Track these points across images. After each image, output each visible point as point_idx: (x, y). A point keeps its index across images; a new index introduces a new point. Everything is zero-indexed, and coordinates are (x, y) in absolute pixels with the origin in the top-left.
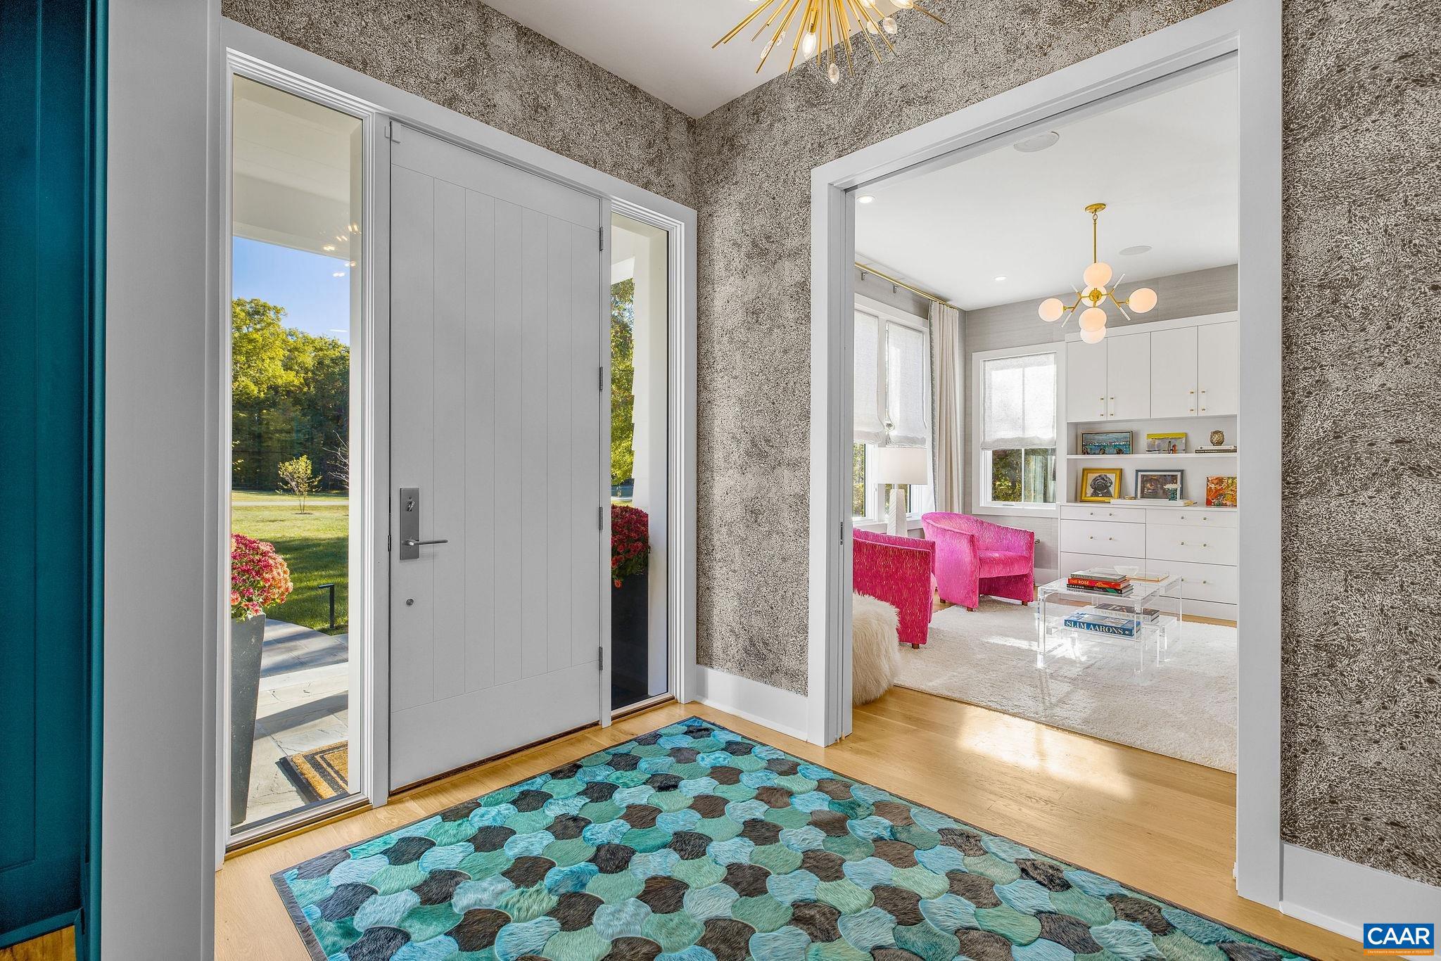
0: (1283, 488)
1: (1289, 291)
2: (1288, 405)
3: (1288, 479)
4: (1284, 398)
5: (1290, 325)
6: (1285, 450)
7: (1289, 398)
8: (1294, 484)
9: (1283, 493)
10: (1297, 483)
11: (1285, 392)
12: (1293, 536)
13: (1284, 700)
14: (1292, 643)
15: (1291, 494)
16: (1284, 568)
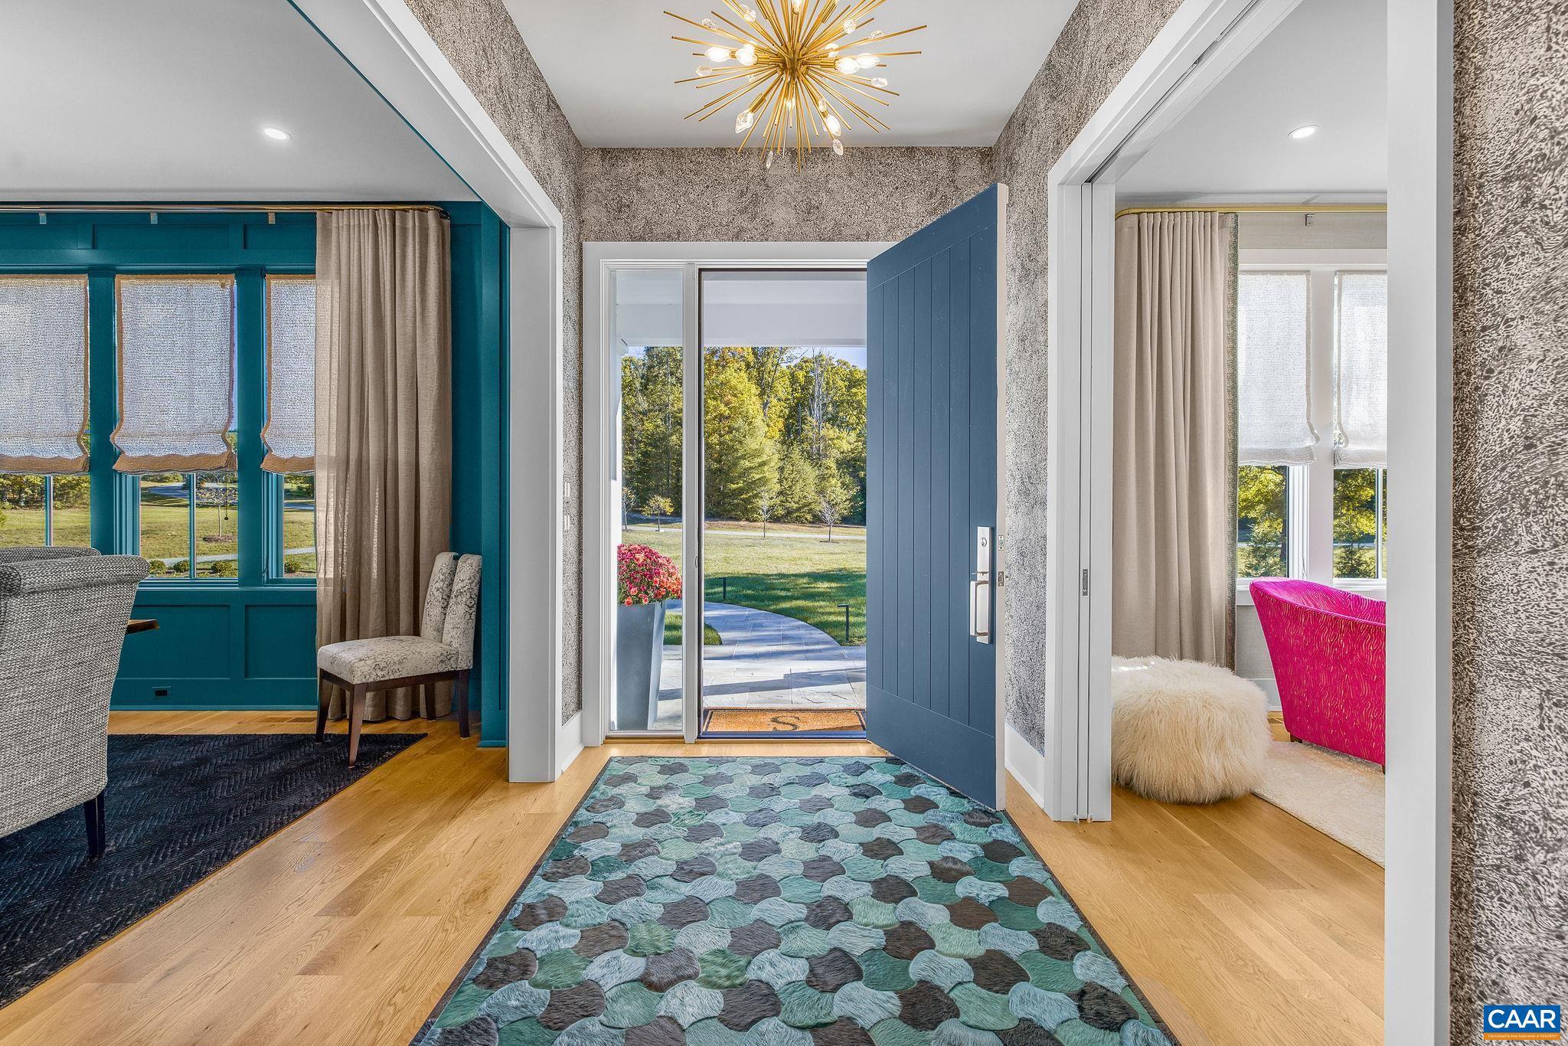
0: (1456, 537)
1: (1463, 200)
2: (1461, 396)
3: (1461, 522)
4: (1456, 384)
5: (1464, 257)
6: (1457, 472)
7: (1462, 383)
8: (1469, 530)
9: (1455, 545)
10: (1474, 529)
11: (1457, 373)
12: (1468, 620)
13: (1456, 899)
14: (1466, 804)
15: (1466, 548)
16: (1456, 674)
